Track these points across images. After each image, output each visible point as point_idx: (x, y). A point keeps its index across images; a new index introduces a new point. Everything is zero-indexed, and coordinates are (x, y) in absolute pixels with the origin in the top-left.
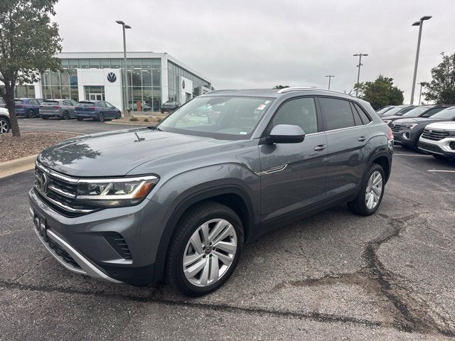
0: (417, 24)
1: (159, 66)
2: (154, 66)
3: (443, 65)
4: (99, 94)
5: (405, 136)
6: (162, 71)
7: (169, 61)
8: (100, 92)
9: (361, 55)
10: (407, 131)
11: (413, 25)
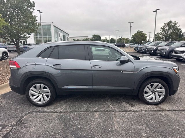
0: (155, 11)
1: (50, 28)
2: (48, 28)
3: (164, 26)
4: (24, 40)
5: (164, 53)
6: (52, 30)
7: (54, 26)
8: (25, 39)
9: (131, 23)
10: (165, 51)
11: (153, 12)
